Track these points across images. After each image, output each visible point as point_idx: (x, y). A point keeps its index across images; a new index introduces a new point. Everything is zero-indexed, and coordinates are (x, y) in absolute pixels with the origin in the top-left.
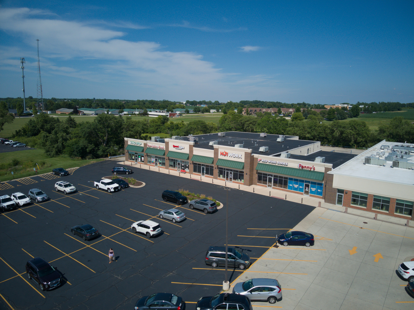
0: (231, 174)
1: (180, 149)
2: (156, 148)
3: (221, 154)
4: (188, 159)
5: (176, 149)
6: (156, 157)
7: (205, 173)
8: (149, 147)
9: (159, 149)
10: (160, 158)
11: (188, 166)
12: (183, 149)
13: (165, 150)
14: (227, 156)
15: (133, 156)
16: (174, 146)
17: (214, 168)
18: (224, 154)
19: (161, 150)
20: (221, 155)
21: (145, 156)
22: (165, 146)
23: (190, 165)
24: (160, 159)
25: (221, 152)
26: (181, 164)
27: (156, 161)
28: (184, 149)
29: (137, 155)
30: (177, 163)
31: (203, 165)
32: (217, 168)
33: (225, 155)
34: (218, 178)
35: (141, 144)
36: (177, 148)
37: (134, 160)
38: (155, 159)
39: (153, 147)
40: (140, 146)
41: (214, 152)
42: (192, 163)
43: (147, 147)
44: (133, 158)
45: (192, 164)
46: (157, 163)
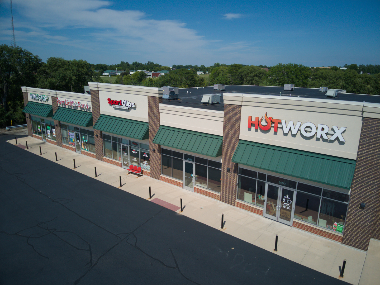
0: (287, 197)
1: (126, 108)
2: (74, 107)
3: (251, 125)
4: (146, 136)
5: (116, 109)
6: (77, 129)
7: (194, 179)
8: (61, 106)
9: (79, 109)
10: (83, 132)
11: (148, 155)
12: (133, 110)
13: (91, 111)
14: (276, 132)
15: (39, 126)
16: (111, 102)
17: (223, 170)
18: (264, 123)
19: (83, 112)
20: (250, 129)
21: (56, 127)
22: (92, 102)
23: (151, 153)
24: (84, 135)
25: (250, 118)
26: (131, 150)
27: (77, 139)
28: (135, 108)
29: (45, 124)
30: (120, 145)
31: (187, 157)
32: (232, 169)
33: (265, 130)
34: (237, 201)
35: (48, 100)
36: (117, 106)
37: (40, 133)
38: (75, 133)
39: (69, 106)
40: (46, 103)
41: (225, 118)
42: (156, 149)
43: (59, 106)
44: (39, 130)
45: (156, 151)
46: (80, 143)
